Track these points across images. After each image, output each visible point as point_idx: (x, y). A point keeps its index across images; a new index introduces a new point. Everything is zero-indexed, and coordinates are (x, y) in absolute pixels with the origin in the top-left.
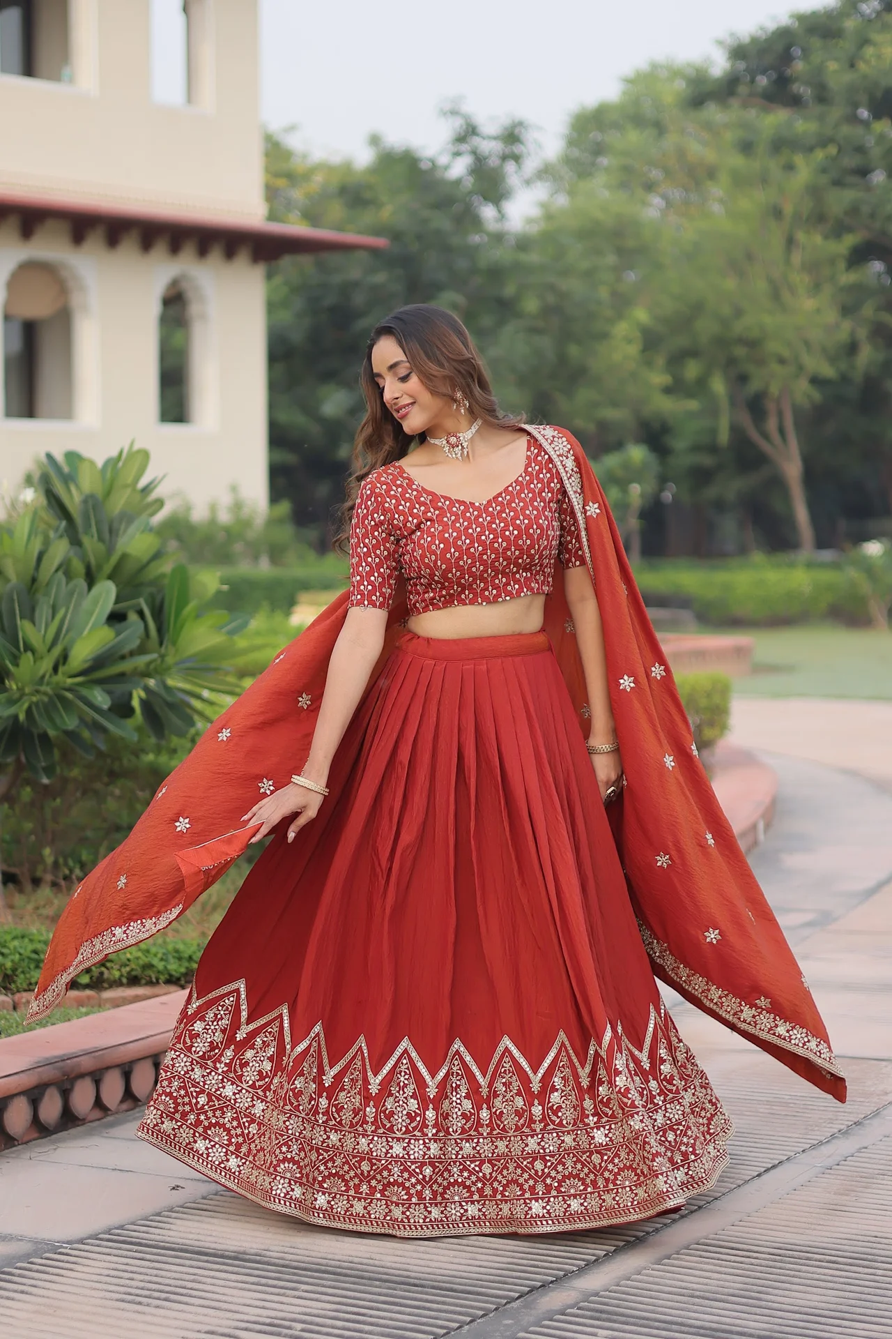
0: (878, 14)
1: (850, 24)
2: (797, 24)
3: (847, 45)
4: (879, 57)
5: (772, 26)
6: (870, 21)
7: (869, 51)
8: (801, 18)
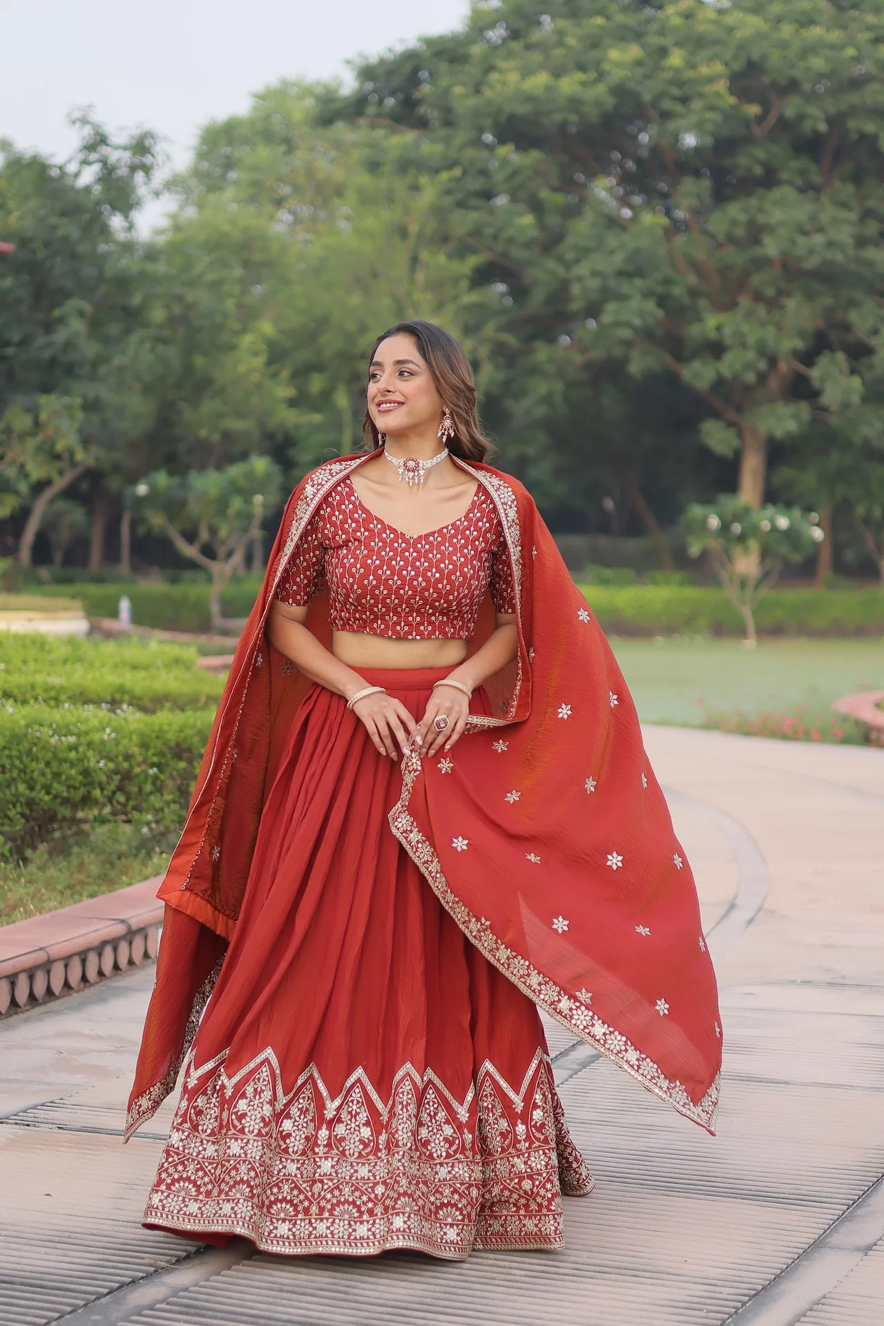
0: (504, 40)
1: (476, 50)
2: (425, 47)
3: (473, 70)
4: (504, 83)
5: (400, 48)
6: (496, 48)
7: (494, 77)
8: (429, 42)
